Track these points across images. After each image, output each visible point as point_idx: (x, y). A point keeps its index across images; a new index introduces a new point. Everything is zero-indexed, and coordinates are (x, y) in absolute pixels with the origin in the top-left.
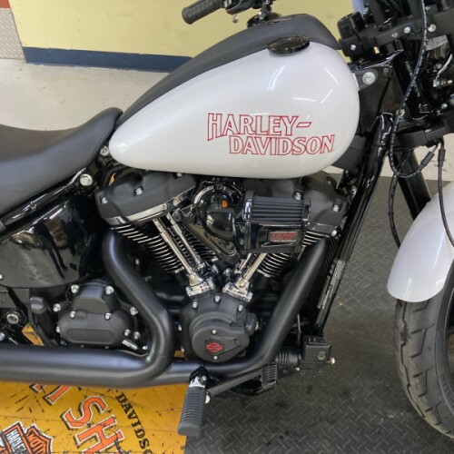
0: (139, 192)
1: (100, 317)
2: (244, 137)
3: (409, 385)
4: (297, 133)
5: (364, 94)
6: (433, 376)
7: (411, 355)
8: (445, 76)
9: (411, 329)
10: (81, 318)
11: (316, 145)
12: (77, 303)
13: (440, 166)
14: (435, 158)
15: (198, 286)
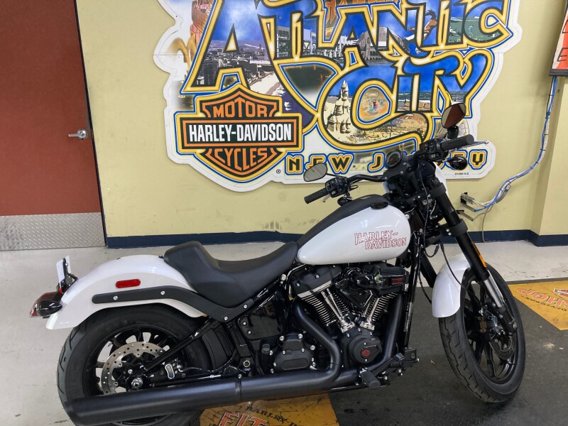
0: (318, 276)
1: (299, 352)
2: (372, 242)
3: (458, 365)
4: (393, 237)
5: (410, 221)
6: (467, 355)
7: (455, 345)
8: (434, 214)
9: (451, 332)
10: (290, 353)
11: (400, 242)
12: (285, 346)
13: (443, 251)
14: (440, 248)
15: (346, 326)
